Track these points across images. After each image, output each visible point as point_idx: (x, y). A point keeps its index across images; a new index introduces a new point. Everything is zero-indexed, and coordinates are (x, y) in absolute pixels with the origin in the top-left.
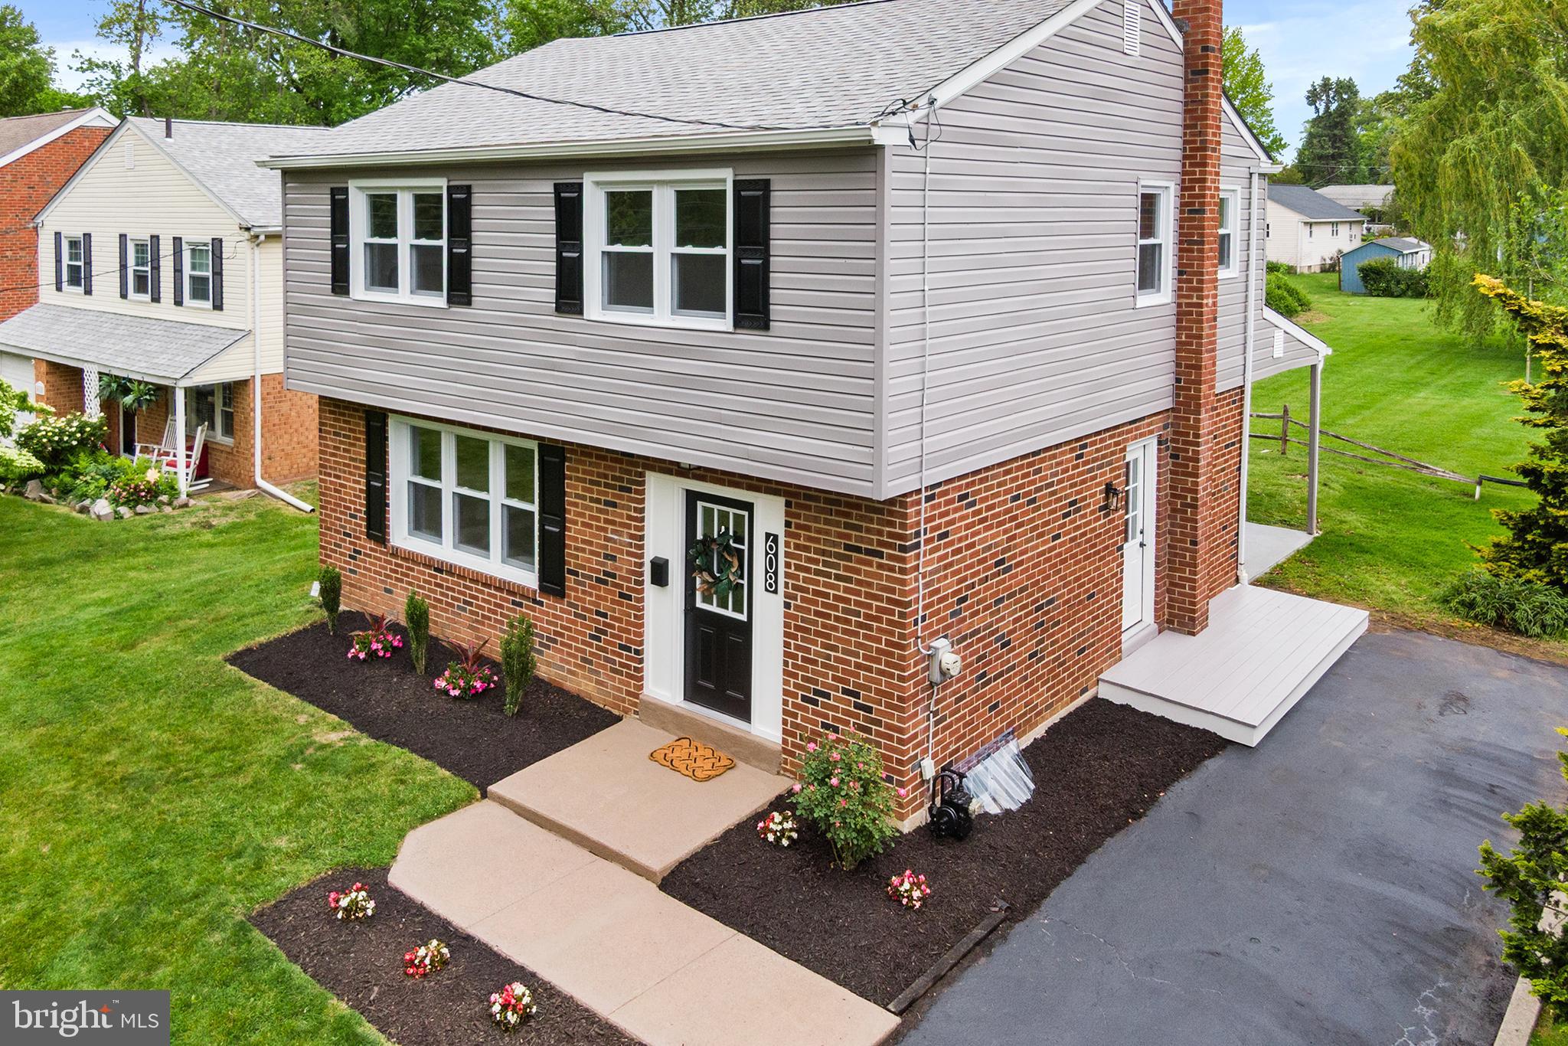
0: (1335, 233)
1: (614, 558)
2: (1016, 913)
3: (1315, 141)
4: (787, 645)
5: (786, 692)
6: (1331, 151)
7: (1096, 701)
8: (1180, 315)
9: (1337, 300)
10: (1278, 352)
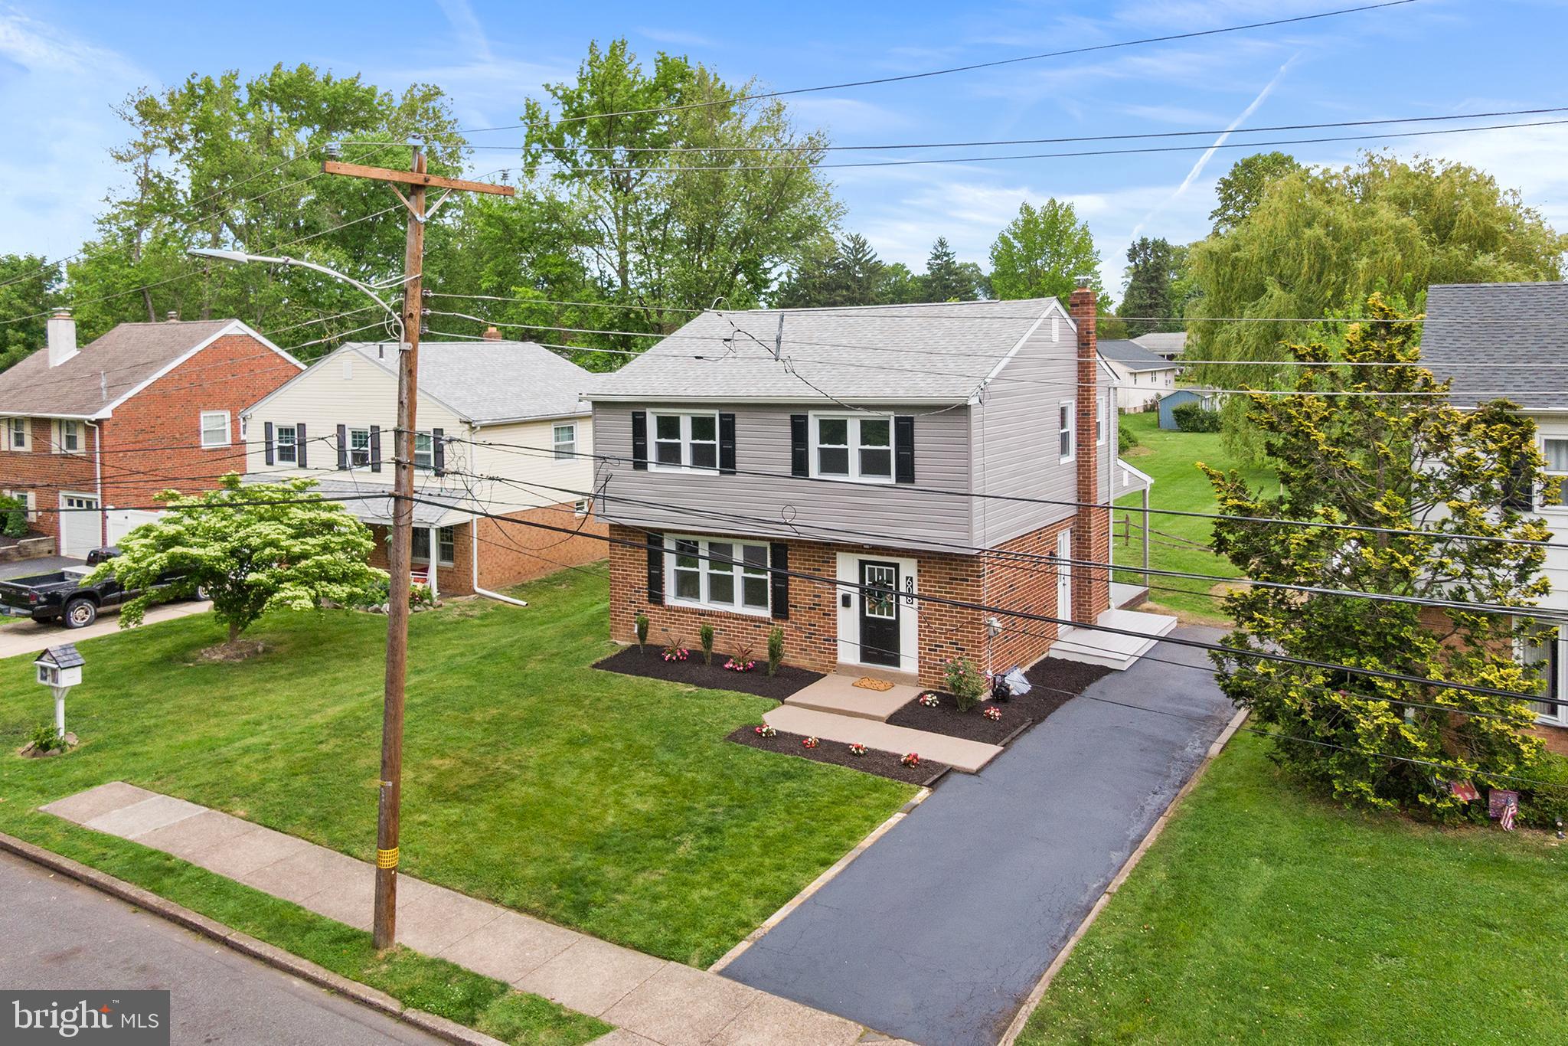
0: (1154, 379)
1: (819, 597)
2: (1035, 723)
3: (1135, 293)
4: (920, 626)
5: (920, 648)
6: (1149, 301)
7: (1048, 658)
8: (1079, 467)
9: (1156, 435)
10: (1126, 483)
